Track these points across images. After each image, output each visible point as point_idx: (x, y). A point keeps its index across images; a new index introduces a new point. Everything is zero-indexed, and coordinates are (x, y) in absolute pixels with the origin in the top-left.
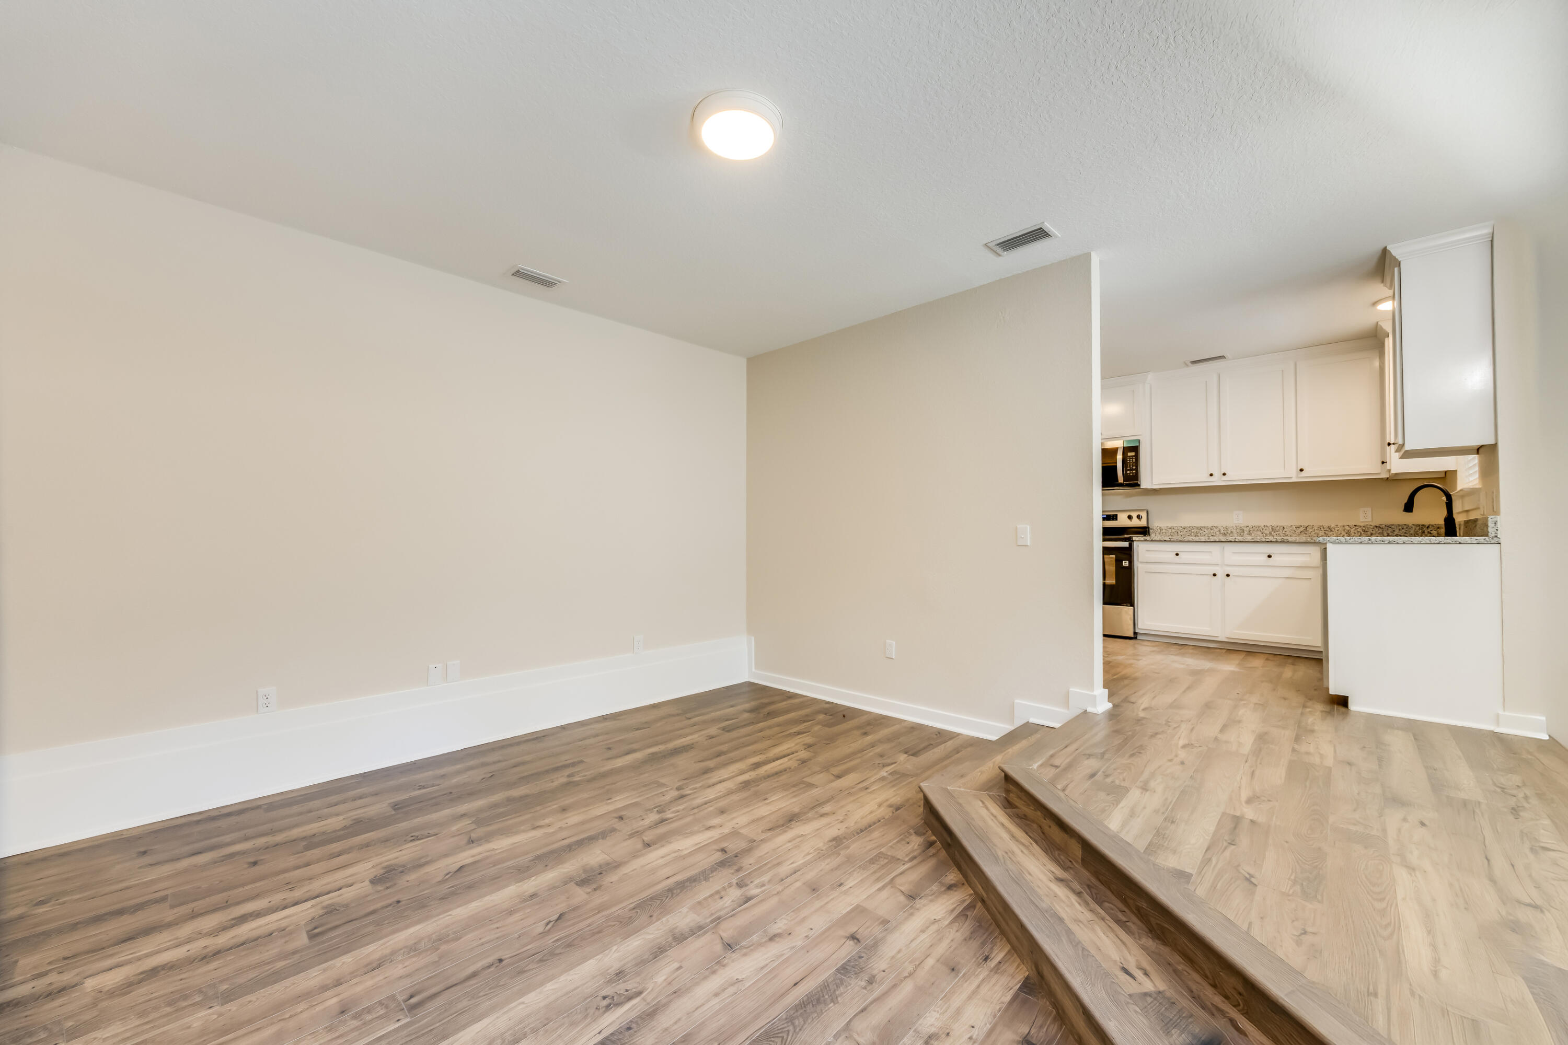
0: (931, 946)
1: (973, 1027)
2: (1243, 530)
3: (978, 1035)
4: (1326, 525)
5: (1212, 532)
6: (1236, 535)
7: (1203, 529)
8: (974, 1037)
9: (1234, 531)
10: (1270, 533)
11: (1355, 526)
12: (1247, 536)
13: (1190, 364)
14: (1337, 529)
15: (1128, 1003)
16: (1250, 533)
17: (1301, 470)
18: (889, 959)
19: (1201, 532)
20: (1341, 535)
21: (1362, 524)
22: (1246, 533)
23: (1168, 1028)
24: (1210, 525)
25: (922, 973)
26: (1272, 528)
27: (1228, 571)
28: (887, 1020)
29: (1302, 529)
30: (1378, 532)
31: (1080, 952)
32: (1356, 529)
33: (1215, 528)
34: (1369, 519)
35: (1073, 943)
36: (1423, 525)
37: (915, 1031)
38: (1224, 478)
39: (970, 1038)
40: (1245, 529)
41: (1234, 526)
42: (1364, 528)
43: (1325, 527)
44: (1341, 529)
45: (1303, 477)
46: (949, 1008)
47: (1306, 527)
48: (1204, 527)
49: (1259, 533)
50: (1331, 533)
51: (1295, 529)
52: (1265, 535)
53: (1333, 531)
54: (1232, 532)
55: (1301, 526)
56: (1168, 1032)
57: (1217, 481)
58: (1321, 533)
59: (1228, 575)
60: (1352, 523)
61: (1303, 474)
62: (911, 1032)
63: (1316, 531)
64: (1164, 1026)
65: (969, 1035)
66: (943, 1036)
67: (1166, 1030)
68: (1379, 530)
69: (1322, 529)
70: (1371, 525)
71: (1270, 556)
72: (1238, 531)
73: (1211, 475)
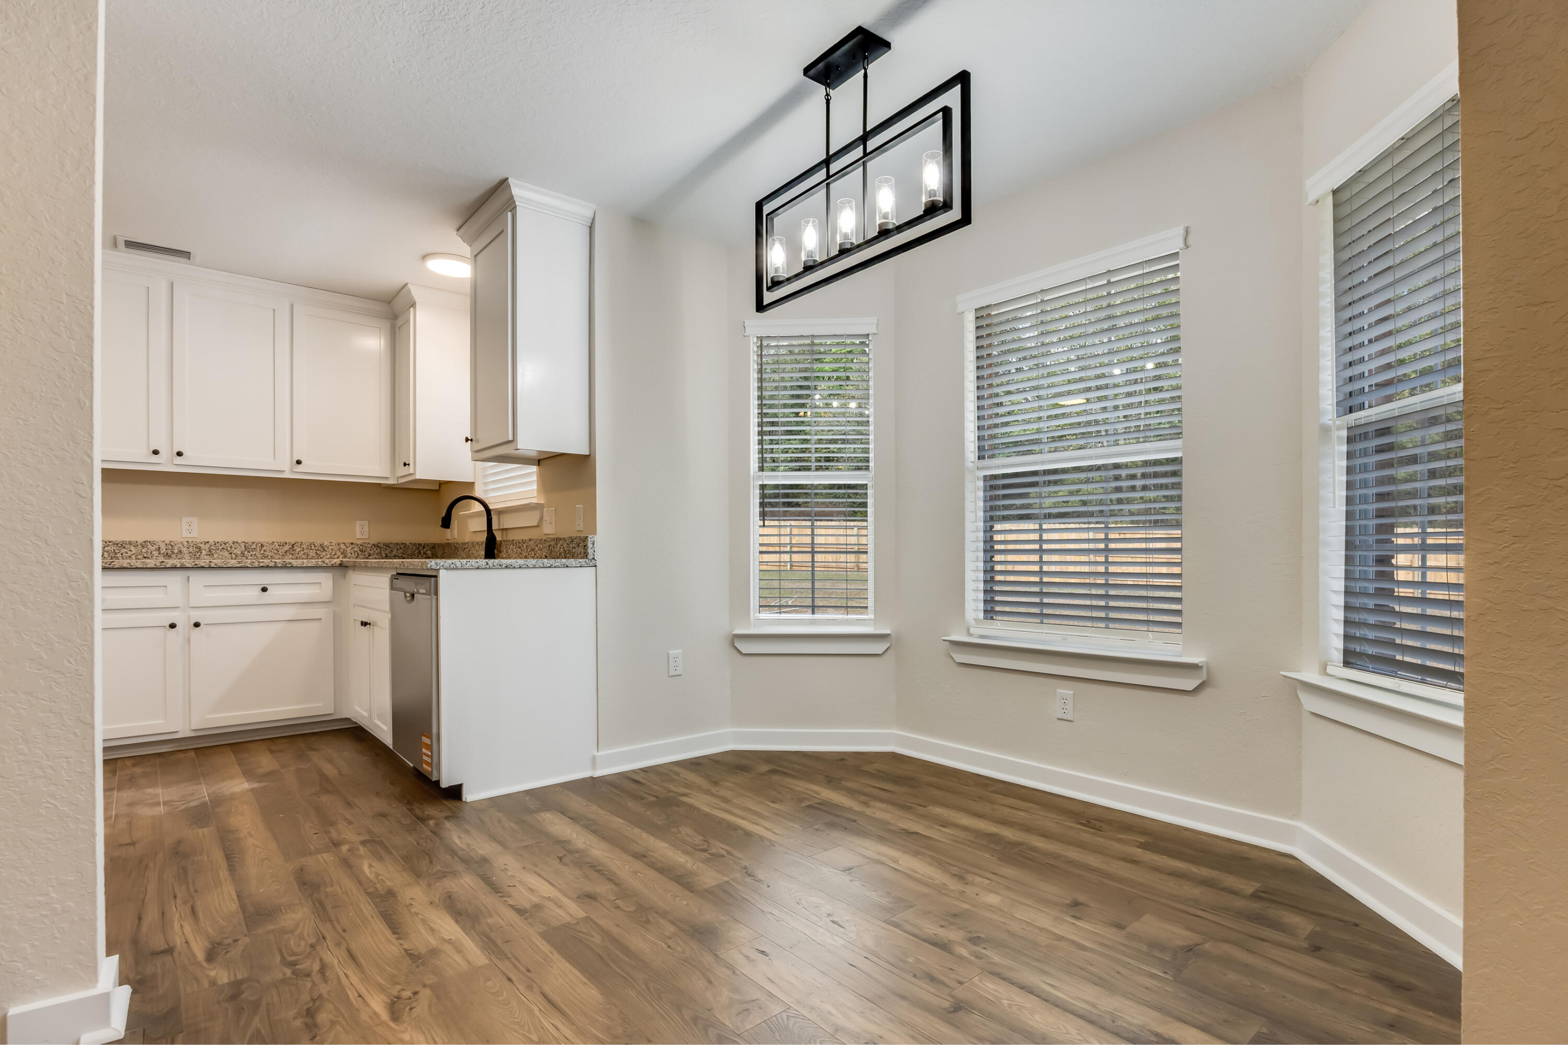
2: (200, 548)
4: (318, 542)
5: (143, 551)
6: (187, 556)
7: (127, 546)
9: (184, 550)
10: (242, 553)
11: (352, 544)
12: (206, 557)
13: (121, 245)
14: (330, 547)
16: (210, 554)
17: (299, 462)
19: (124, 551)
20: (336, 556)
21: (359, 542)
22: (204, 552)
24: (140, 539)
26: (245, 546)
27: (196, 616)
29: (287, 547)
30: (376, 552)
32: (352, 548)
33: (150, 546)
34: (366, 536)
36: (419, 544)
38: (179, 460)
40: (202, 546)
41: (184, 541)
42: (361, 547)
43: (316, 544)
44: (336, 548)
45: (298, 474)
47: (293, 545)
48: (130, 543)
49: (226, 554)
50: (324, 554)
51: (277, 547)
52: (234, 556)
53: (326, 551)
54: (180, 551)
55: (286, 543)
57: (164, 464)
58: (312, 553)
59: (197, 625)
60: (348, 541)
61: (300, 468)
63: (305, 551)
68: (377, 550)
69: (313, 548)
70: (368, 544)
71: (264, 590)
72: (191, 550)
73: (156, 452)
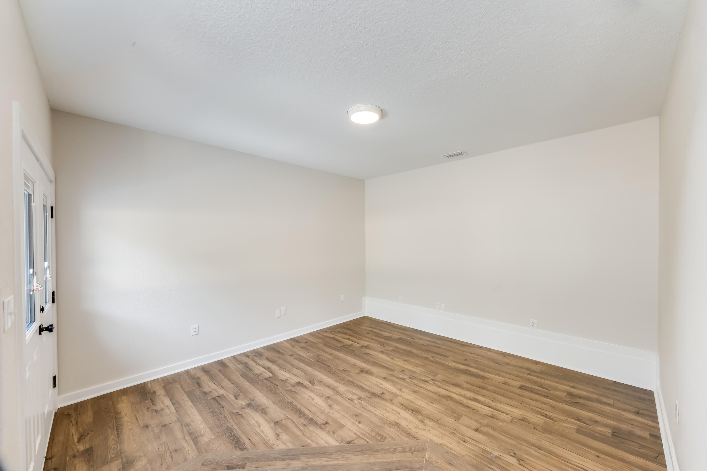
0: (317, 443)
1: (278, 446)
3: (274, 446)
8: (274, 445)
15: (243, 462)
18: (313, 431)
23: (229, 468)
25: (304, 438)
28: (288, 427)
31: (271, 458)
35: (277, 458)
37: (282, 432)
39: (274, 444)
46: (287, 442)
56: (227, 467)
62: (282, 431)
64: (230, 467)
65: (275, 444)
66: (277, 438)
67: (229, 467)
